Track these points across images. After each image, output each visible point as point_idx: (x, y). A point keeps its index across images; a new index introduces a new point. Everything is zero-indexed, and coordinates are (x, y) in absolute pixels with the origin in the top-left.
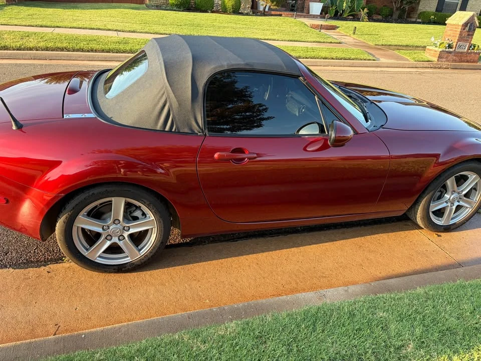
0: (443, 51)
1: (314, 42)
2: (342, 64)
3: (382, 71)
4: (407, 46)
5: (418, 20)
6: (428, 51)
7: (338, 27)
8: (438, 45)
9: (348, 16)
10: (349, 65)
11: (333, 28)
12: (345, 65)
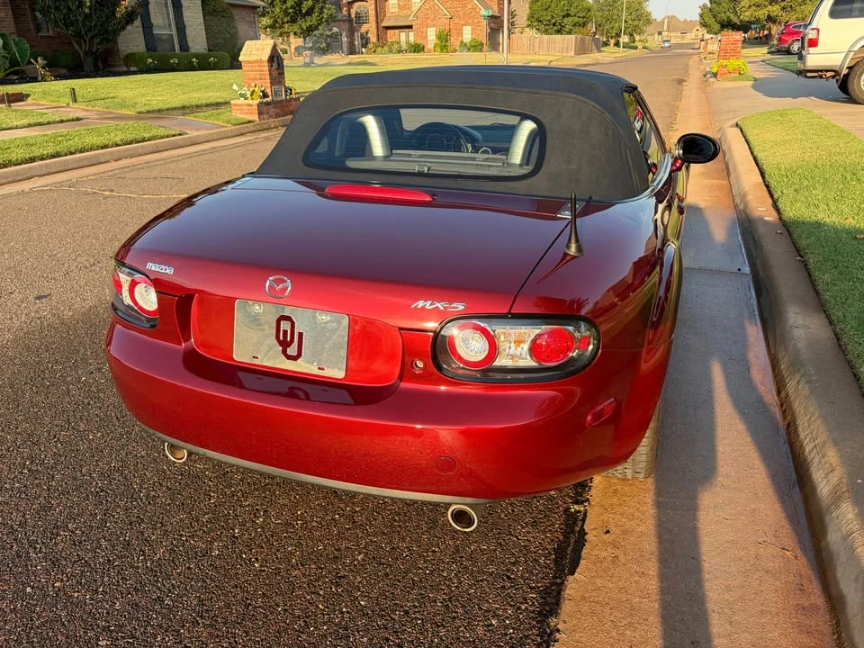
0: (261, 103)
1: (30, 126)
2: (140, 151)
3: (214, 148)
4: (184, 108)
5: (133, 69)
6: (235, 107)
7: (28, 96)
8: (249, 96)
9: (8, 75)
10: (151, 150)
11: (20, 97)
12: (146, 151)
